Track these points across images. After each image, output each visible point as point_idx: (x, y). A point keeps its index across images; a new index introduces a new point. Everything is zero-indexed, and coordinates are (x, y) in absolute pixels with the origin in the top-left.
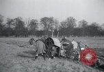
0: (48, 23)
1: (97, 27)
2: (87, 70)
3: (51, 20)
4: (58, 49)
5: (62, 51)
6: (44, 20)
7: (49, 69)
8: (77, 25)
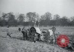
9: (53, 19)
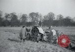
0: (34, 17)
1: (70, 20)
2: (63, 51)
3: (37, 14)
4: (42, 35)
5: (45, 37)
6: (32, 15)
7: (35, 50)
8: (56, 18)
9: (56, 19)
